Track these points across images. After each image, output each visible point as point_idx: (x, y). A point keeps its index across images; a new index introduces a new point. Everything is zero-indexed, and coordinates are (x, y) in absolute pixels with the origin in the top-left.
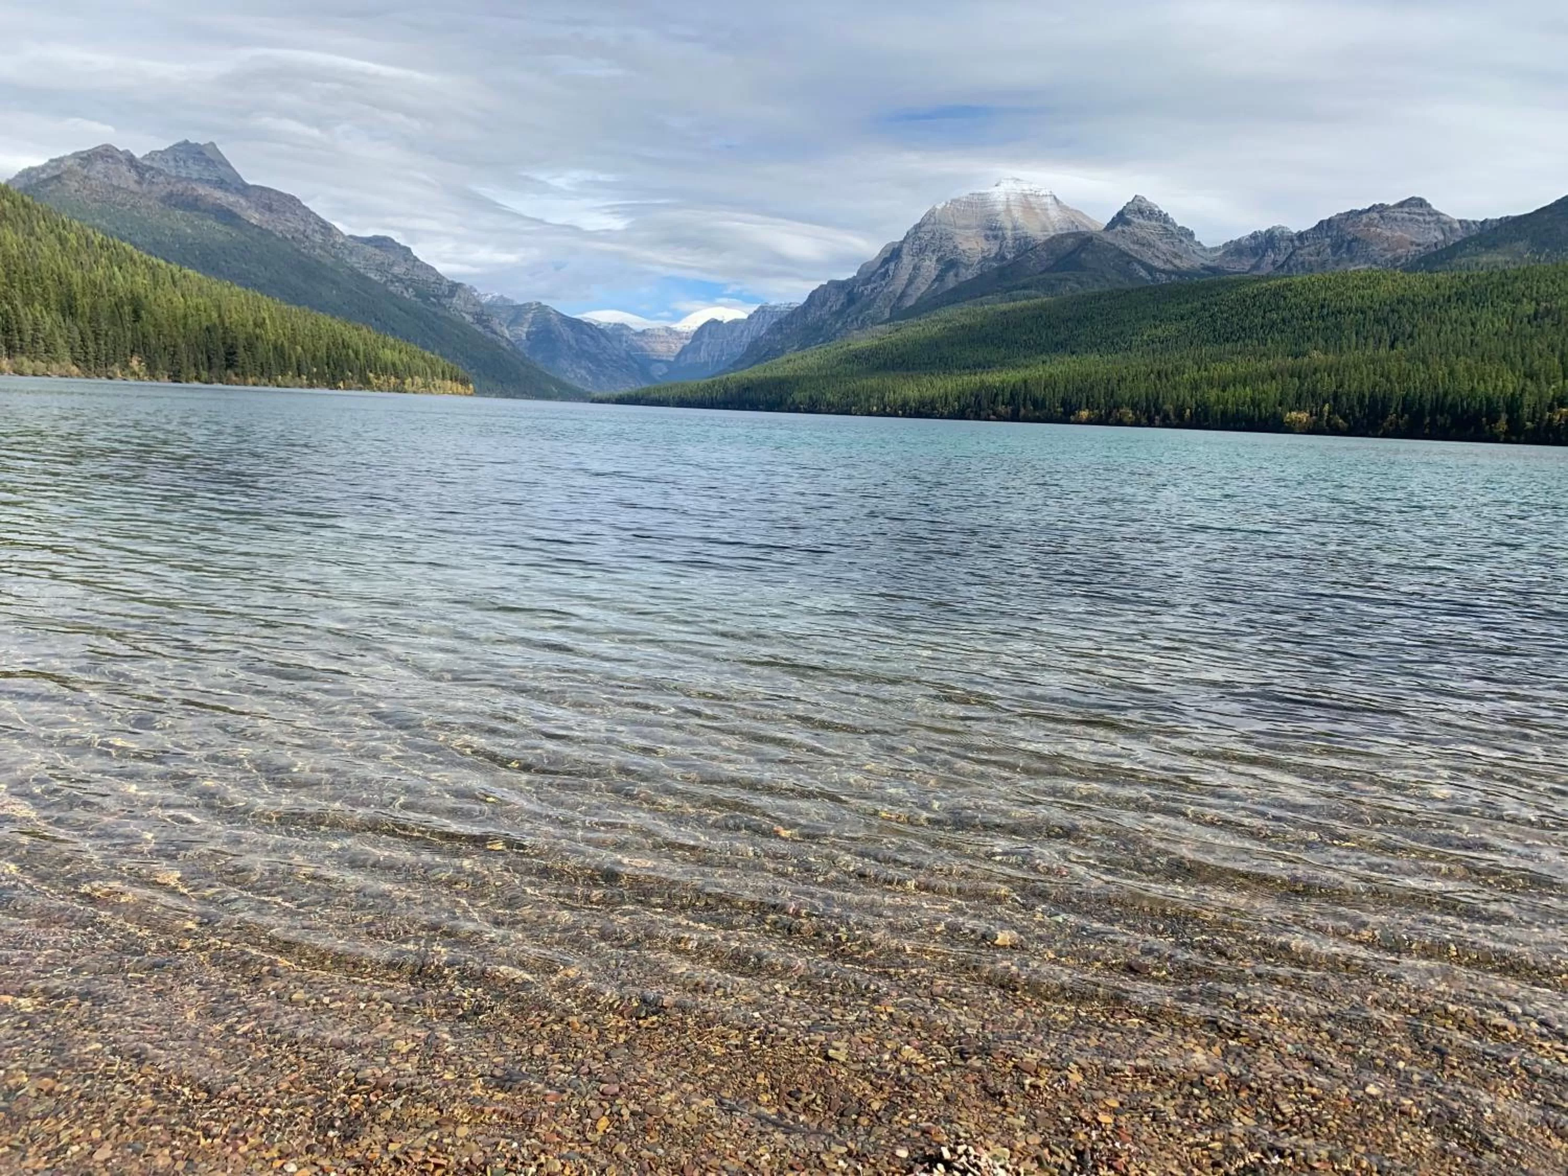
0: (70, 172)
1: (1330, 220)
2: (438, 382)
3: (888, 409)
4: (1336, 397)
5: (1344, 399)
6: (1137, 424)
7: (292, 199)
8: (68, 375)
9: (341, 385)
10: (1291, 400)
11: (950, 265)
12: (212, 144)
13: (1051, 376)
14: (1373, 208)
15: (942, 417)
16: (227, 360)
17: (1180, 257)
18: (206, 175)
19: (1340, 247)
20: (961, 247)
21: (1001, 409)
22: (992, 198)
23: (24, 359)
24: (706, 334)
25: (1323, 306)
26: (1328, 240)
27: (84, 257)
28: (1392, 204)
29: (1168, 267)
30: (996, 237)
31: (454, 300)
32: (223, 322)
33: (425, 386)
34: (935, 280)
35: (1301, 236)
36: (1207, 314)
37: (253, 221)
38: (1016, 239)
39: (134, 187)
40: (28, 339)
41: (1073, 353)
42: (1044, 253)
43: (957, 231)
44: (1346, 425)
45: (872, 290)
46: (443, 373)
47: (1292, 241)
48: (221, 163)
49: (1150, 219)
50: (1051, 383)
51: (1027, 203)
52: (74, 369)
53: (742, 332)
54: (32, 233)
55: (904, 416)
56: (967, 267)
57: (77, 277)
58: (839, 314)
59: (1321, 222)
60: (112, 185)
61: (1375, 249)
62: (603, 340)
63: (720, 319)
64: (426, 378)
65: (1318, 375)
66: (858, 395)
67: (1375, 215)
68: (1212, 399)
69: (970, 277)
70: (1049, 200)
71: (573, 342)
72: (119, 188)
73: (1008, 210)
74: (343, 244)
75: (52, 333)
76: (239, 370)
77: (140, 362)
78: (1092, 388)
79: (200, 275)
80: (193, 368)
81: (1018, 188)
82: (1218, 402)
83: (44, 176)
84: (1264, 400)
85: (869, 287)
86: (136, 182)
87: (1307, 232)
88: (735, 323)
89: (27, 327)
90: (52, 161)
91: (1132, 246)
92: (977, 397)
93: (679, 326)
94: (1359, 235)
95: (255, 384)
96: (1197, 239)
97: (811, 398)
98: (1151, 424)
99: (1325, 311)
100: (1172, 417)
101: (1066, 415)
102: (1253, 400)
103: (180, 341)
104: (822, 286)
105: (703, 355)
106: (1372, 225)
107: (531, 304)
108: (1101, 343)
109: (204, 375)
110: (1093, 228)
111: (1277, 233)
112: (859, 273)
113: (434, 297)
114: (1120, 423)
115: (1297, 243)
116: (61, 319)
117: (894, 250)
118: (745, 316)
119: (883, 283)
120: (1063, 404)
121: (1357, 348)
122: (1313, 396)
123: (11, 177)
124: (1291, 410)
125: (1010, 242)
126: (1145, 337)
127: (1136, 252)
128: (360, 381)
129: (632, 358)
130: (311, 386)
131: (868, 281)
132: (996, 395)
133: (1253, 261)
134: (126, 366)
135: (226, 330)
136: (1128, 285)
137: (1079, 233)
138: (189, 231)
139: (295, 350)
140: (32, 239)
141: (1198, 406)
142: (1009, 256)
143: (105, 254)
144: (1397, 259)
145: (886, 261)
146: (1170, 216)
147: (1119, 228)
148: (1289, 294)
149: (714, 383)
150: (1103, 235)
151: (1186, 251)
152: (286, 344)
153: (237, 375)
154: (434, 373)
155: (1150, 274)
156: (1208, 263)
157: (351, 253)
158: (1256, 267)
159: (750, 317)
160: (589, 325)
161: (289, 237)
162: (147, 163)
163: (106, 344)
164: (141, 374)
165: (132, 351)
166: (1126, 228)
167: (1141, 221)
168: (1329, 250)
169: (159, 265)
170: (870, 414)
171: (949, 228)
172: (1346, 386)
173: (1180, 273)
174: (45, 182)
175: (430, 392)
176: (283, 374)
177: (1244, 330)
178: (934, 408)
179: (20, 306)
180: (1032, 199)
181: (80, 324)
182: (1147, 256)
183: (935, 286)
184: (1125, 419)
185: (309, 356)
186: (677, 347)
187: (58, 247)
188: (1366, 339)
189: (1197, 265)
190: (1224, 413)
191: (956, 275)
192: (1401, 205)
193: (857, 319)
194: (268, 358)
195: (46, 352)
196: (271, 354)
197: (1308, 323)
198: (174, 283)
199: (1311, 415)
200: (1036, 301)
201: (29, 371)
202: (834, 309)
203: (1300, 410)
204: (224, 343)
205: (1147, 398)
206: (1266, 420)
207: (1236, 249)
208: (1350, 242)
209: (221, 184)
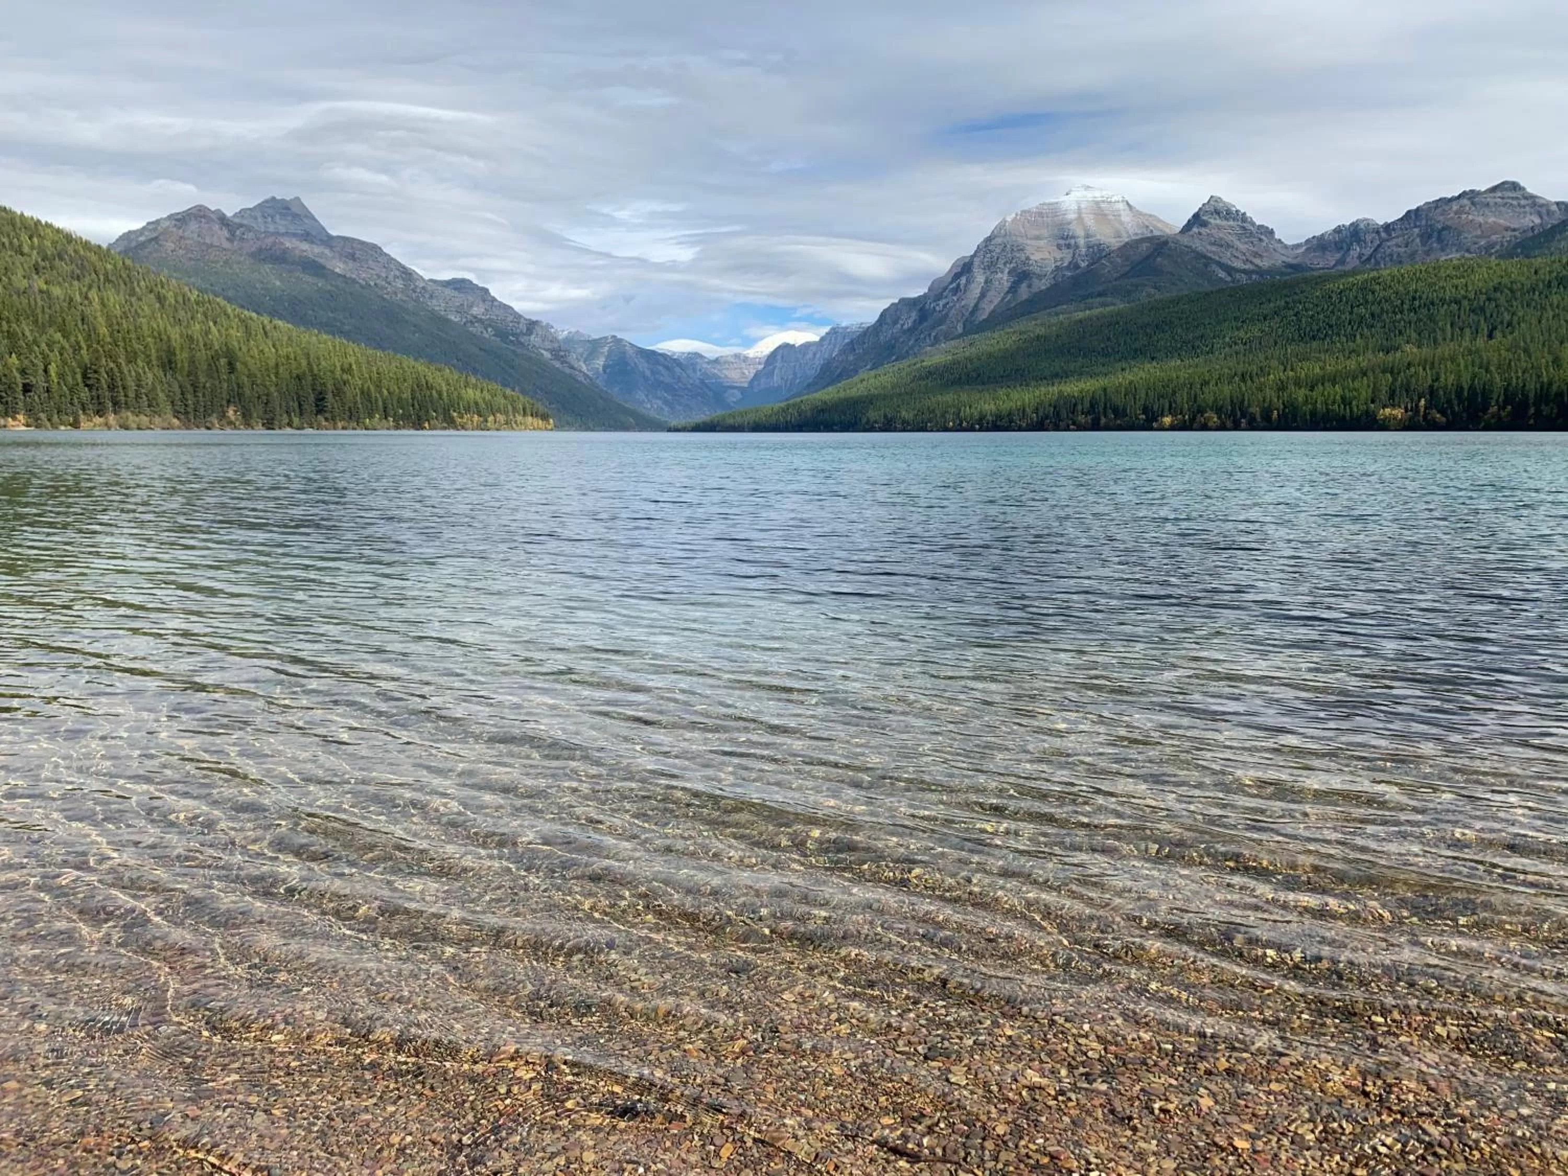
0: (166, 232)
1: (1418, 209)
2: (519, 418)
3: (965, 424)
4: (1432, 391)
5: (1441, 393)
6: (1222, 428)
7: (375, 247)
8: (170, 427)
9: (426, 425)
10: (1383, 396)
11: (1022, 276)
12: (298, 199)
13: (1130, 383)
14: (1463, 195)
15: (1020, 429)
16: (317, 406)
17: (1261, 256)
18: (292, 229)
19: (1430, 237)
20: (1032, 257)
21: (1081, 419)
22: (1064, 207)
23: (129, 414)
24: (779, 357)
25: (1414, 299)
26: (1416, 230)
27: (181, 314)
28: (1483, 190)
29: (1248, 266)
30: (1068, 246)
31: (532, 337)
32: (311, 370)
33: (507, 423)
34: (1008, 292)
35: (1387, 227)
36: (1291, 312)
37: (337, 270)
38: (1089, 247)
39: (226, 245)
40: (132, 395)
41: (1153, 359)
42: (1119, 260)
43: (1029, 242)
44: (1444, 419)
45: (944, 306)
46: (524, 410)
47: (1378, 232)
48: (306, 216)
49: (1227, 219)
50: (1131, 390)
51: (1100, 211)
52: (176, 421)
53: (815, 354)
54: (132, 293)
55: (980, 430)
56: (1040, 277)
57: (175, 334)
58: (911, 330)
59: (1409, 212)
60: (204, 243)
61: (1468, 237)
62: (678, 370)
63: (792, 343)
64: (507, 415)
65: (1413, 370)
66: (934, 411)
67: (1465, 201)
68: (1300, 399)
69: (1043, 287)
70: (1121, 206)
71: (648, 373)
72: (211, 246)
73: (1080, 219)
74: (423, 288)
75: (154, 388)
76: (328, 415)
77: (235, 412)
78: (1174, 393)
79: (290, 326)
80: (285, 415)
81: (1090, 195)
82: (1306, 402)
83: (142, 239)
84: (1355, 398)
85: (941, 303)
86: (228, 239)
87: (1393, 223)
88: (807, 346)
89: (131, 384)
90: (149, 224)
91: (1209, 247)
92: (1055, 407)
93: (751, 353)
94: (1449, 223)
95: (344, 428)
96: (1277, 237)
97: (885, 416)
98: (1236, 427)
99: (1417, 303)
100: (1259, 420)
101: (1149, 422)
102: (1343, 398)
103: (273, 389)
104: (893, 304)
105: (776, 379)
106: (1463, 212)
107: (606, 338)
108: (1181, 348)
109: (296, 421)
110: (1168, 231)
111: (1362, 226)
112: (929, 290)
113: (513, 335)
114: (1205, 428)
115: (1383, 235)
116: (162, 374)
117: (965, 265)
118: (817, 339)
119: (955, 298)
120: (1145, 410)
121: (1452, 340)
122: (1407, 391)
123: (112, 242)
124: (1384, 407)
125: (1084, 250)
126: (1227, 339)
127: (1214, 253)
128: (445, 420)
129: (706, 385)
130: (397, 427)
131: (939, 297)
132: (1075, 405)
133: (1338, 256)
134: (223, 416)
135: (315, 377)
136: (1207, 287)
137: (1154, 237)
138: (278, 283)
139: (381, 393)
140: (133, 299)
141: (1285, 407)
142: (1083, 265)
143: (201, 310)
144: (1492, 245)
145: (957, 276)
146: (1248, 215)
147: (1195, 230)
148: (1377, 287)
149: (788, 407)
150: (1178, 238)
151: (1266, 249)
152: (372, 388)
153: (326, 419)
154: (515, 410)
155: (1230, 275)
156: (1290, 260)
157: (431, 297)
158: (1342, 261)
159: (822, 339)
160: (664, 356)
161: (372, 284)
162: (237, 220)
163: (204, 395)
164: (237, 423)
165: (229, 401)
166: (1203, 230)
167: (1218, 222)
168: (1418, 240)
169: (251, 318)
170: (946, 430)
171: (1019, 239)
172: (1442, 379)
173: (1261, 272)
174: (142, 245)
175: (513, 429)
176: (371, 417)
177: (1331, 326)
178: (1011, 421)
179: (123, 364)
180: (1103, 205)
181: (180, 378)
182: (1226, 258)
183: (1008, 298)
184: (1210, 424)
185: (395, 399)
186: (750, 373)
187: (157, 305)
188: (1462, 329)
189: (1279, 263)
190: (1313, 413)
191: (1030, 286)
192: (1494, 189)
193: (930, 335)
194: (355, 403)
195: (149, 406)
196: (358, 398)
197: (1399, 316)
198: (266, 333)
199: (1406, 411)
200: (1112, 308)
201: (134, 426)
202: (906, 327)
203: (1393, 406)
204: (313, 390)
205: (1232, 401)
206: (1358, 419)
207: (1319, 244)
208: (1440, 232)
209: (307, 237)
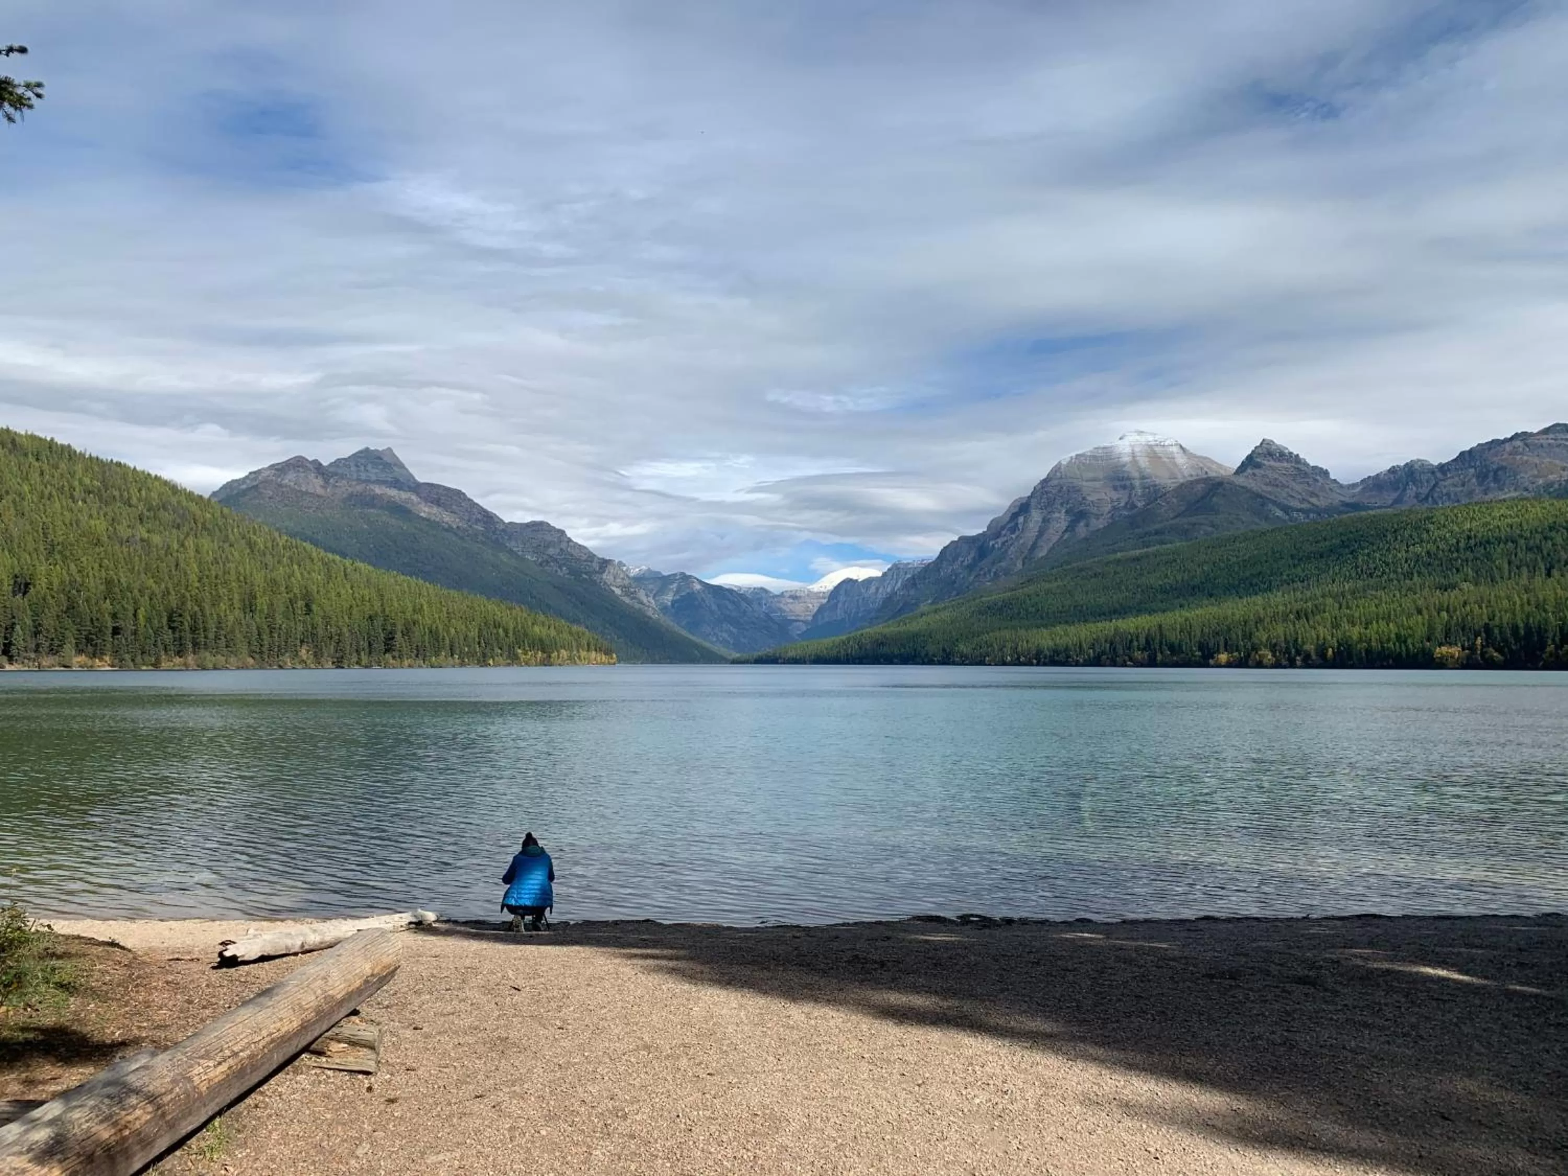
0: (266, 481)
1: (1471, 451)
2: (583, 654)
3: (1022, 659)
4: (1487, 629)
5: (1496, 631)
6: (1277, 665)
7: (459, 493)
8: (244, 667)
9: (491, 662)
10: (1439, 634)
11: (1079, 515)
12: (389, 449)
13: (1186, 619)
14: (1516, 436)
15: (1077, 664)
16: (386, 644)
17: (1317, 496)
18: (383, 476)
19: (1486, 476)
20: (1089, 498)
21: (1138, 655)
22: (1117, 451)
23: (208, 654)
24: (842, 592)
25: (1469, 538)
26: (1472, 471)
27: (268, 559)
28: (1535, 431)
29: (1305, 506)
30: (1124, 487)
31: (604, 576)
32: (383, 611)
33: (570, 658)
34: (1066, 531)
35: (1442, 468)
36: (1347, 551)
37: (422, 514)
38: (1144, 488)
39: (320, 491)
40: (211, 635)
41: (1211, 595)
42: (1174, 500)
43: (1084, 483)
44: (1501, 658)
45: (1003, 544)
46: (588, 645)
47: (1433, 473)
48: (395, 465)
49: (1279, 461)
50: (1187, 628)
51: (1153, 453)
52: (251, 661)
53: (877, 589)
54: (226, 539)
55: (1038, 664)
56: (1097, 517)
57: (259, 578)
58: (970, 568)
59: (1462, 454)
60: (300, 491)
61: (1525, 477)
62: (744, 605)
63: (855, 578)
64: (572, 651)
65: (1468, 608)
66: (992, 645)
67: (1518, 443)
68: (1355, 638)
69: (1101, 526)
70: (1175, 449)
71: (714, 607)
72: (307, 493)
73: (1134, 461)
74: (503, 530)
75: (233, 631)
76: (396, 654)
77: (308, 651)
78: (1230, 630)
79: (371, 568)
80: (355, 654)
81: (1143, 439)
82: (1360, 640)
83: (244, 487)
84: (1410, 635)
85: (1000, 541)
86: (322, 487)
87: (1448, 463)
88: (869, 581)
89: (212, 625)
90: (250, 473)
91: (1264, 488)
92: (1111, 644)
93: (816, 587)
94: (1504, 464)
95: (410, 666)
96: (1332, 477)
97: (944, 650)
98: (1292, 665)
99: (1472, 542)
100: (1314, 657)
101: (1205, 659)
102: (1398, 636)
103: (345, 630)
104: (953, 542)
105: (839, 614)
106: (1517, 453)
107: (675, 575)
108: (1239, 586)
109: (365, 659)
110: (1223, 472)
111: (1416, 467)
112: (989, 527)
113: (586, 573)
114: (1259, 665)
115: (1439, 475)
116: (242, 616)
117: (1022, 504)
118: (879, 574)
119: (1014, 536)
120: (1201, 648)
121: (1510, 578)
122: (1463, 629)
123: (216, 489)
124: (1440, 645)
125: (1139, 492)
126: (1285, 577)
127: (1270, 493)
128: (509, 657)
129: (771, 619)
130: (462, 664)
131: (997, 535)
132: (1131, 641)
133: (1395, 495)
134: (296, 654)
135: (386, 618)
136: (1265, 526)
137: (1209, 479)
138: (365, 526)
139: (448, 632)
140: (226, 545)
141: (1340, 644)
142: (1139, 505)
143: (287, 554)
144: (1551, 484)
145: (1015, 516)
146: (1301, 456)
147: (1249, 471)
148: (1431, 527)
149: (849, 640)
150: (1233, 479)
151: (1322, 489)
152: (440, 627)
153: (394, 658)
154: (579, 646)
155: (1288, 514)
156: (1347, 500)
157: (510, 539)
158: (1397, 501)
159: (885, 574)
160: (730, 591)
161: (455, 526)
162: (331, 470)
163: (279, 637)
164: (309, 662)
165: (302, 642)
166: (1257, 471)
167: (1272, 463)
168: (1474, 480)
169: (334, 561)
170: (1004, 664)
171: (1075, 481)
172: (1497, 618)
173: (1319, 511)
174: (244, 493)
175: (575, 663)
176: (437, 654)
177: (1387, 565)
178: (1068, 657)
179: (207, 607)
180: (1156, 449)
181: (258, 619)
182: (1282, 495)
183: (1066, 537)
184: (1265, 661)
185: (462, 638)
186: (814, 606)
187: (248, 551)
188: (1518, 568)
189: (1336, 502)
190: (1368, 651)
191: (1087, 525)
192: (1546, 431)
193: (990, 571)
194: (423, 642)
195: (227, 646)
196: (426, 637)
197: (1455, 555)
198: (346, 575)
199: (1463, 649)
200: (1169, 546)
201: (211, 666)
202: (966, 563)
203: (1450, 644)
204: (384, 630)
205: (1285, 638)
206: (1415, 655)
207: (1375, 484)
208: (1496, 472)
209: (397, 484)
